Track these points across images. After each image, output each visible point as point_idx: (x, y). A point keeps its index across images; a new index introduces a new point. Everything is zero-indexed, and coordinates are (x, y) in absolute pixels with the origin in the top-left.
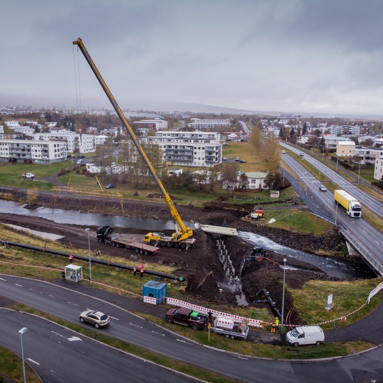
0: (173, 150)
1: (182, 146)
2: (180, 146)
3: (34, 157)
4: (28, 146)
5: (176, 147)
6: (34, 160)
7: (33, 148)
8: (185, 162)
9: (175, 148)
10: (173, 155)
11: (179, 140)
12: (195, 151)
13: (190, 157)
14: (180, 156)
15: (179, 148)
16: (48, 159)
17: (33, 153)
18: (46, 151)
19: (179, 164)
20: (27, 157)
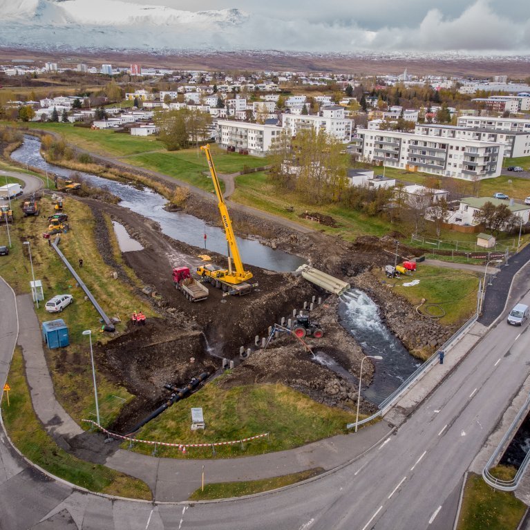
0: (420, 148)
1: (433, 143)
2: (430, 142)
3: (250, 147)
4: (246, 131)
5: (425, 143)
6: (250, 149)
7: (250, 135)
8: (434, 168)
9: (423, 146)
10: (419, 156)
12: (450, 152)
13: (443, 162)
14: (428, 158)
15: (428, 146)
16: (261, 150)
17: (250, 141)
18: (261, 140)
19: (426, 171)
20: (244, 146)
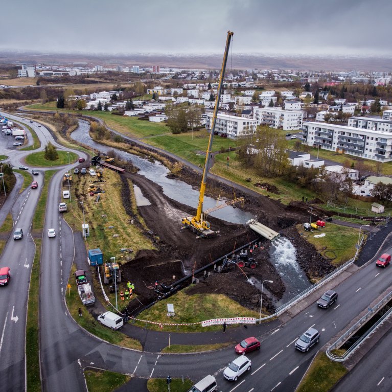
0: (346, 138)
1: (355, 134)
2: (354, 134)
3: (228, 133)
4: (226, 122)
5: (350, 134)
6: (228, 134)
7: (228, 124)
8: (356, 152)
9: (348, 136)
10: (345, 143)
11: (386, 124)
12: (367, 141)
13: (362, 148)
14: (352, 145)
15: (352, 136)
16: (236, 135)
17: (228, 128)
18: (236, 128)
19: (350, 154)
20: (224, 132)
